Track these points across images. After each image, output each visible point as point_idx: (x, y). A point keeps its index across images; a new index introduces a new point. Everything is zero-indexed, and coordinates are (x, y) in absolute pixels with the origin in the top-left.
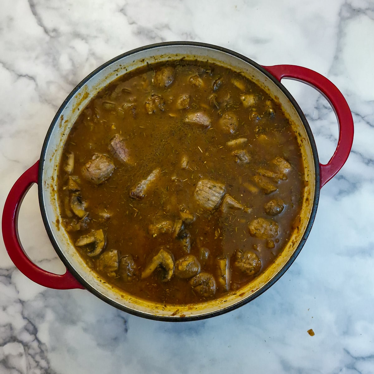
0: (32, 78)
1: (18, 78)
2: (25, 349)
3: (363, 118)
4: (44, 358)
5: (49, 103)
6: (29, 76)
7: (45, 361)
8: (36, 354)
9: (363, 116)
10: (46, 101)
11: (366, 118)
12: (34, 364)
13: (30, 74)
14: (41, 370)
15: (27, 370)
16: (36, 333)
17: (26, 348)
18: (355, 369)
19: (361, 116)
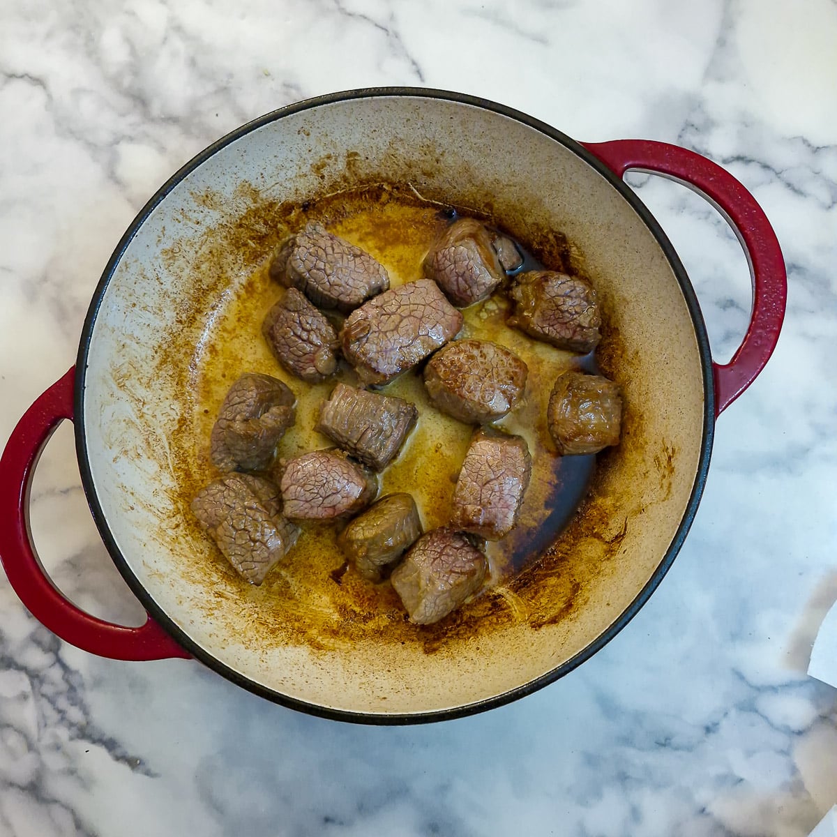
0: (38, 81)
1: (6, 82)
2: (32, 684)
3: (779, 175)
4: (76, 702)
5: (78, 139)
6: (31, 78)
7: (80, 709)
8: (59, 693)
9: (778, 171)
10: (72, 132)
11: (784, 175)
12: (54, 716)
13: (35, 72)
14: (69, 729)
15: (39, 730)
16: (58, 649)
17: (36, 681)
18: (756, 711)
19: (773, 170)
